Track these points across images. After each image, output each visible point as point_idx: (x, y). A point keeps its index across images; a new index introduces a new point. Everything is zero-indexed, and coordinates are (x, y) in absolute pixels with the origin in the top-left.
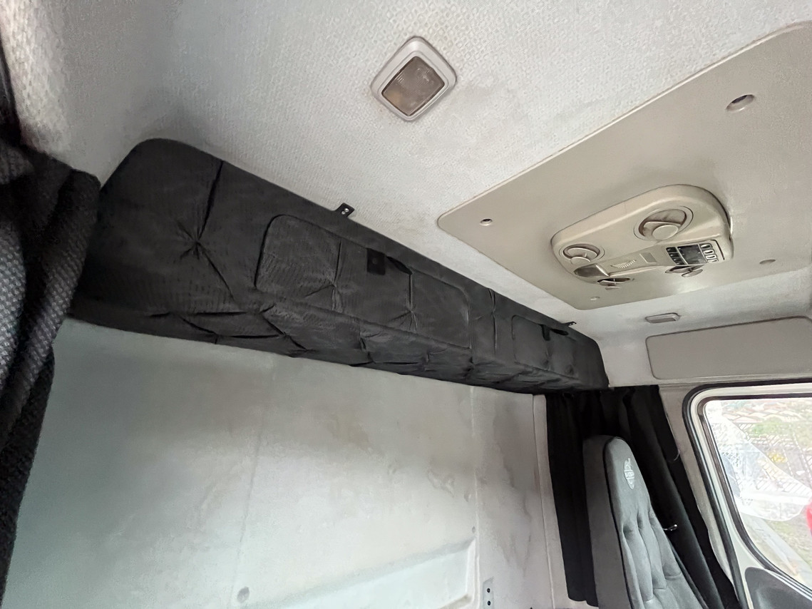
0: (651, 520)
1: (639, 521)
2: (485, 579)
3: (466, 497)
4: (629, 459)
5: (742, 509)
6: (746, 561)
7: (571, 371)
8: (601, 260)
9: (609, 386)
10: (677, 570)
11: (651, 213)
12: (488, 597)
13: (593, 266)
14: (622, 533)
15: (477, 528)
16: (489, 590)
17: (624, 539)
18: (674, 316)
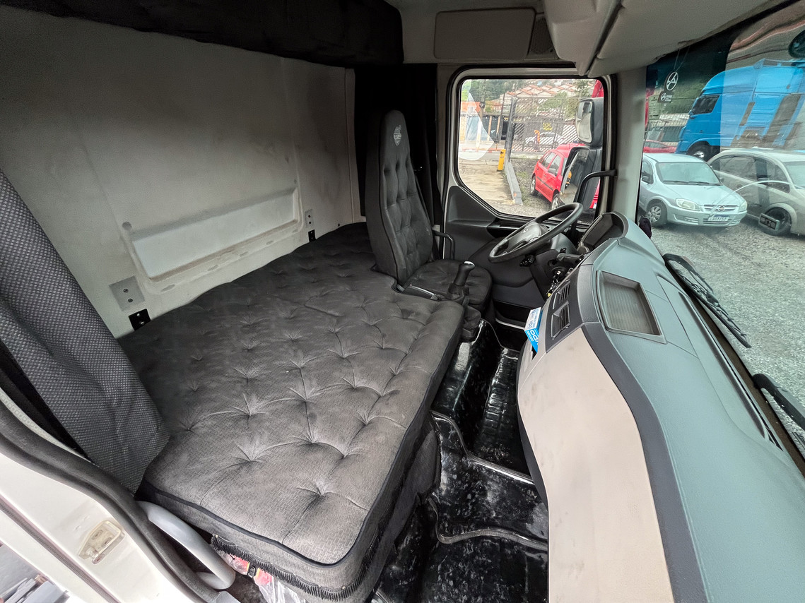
0: (407, 165)
1: (398, 165)
2: (305, 210)
3: (287, 160)
5: (461, 155)
6: (453, 182)
7: (367, 48)
9: (404, 62)
10: (415, 190)
12: (309, 220)
14: (383, 172)
15: (298, 181)
16: (309, 216)
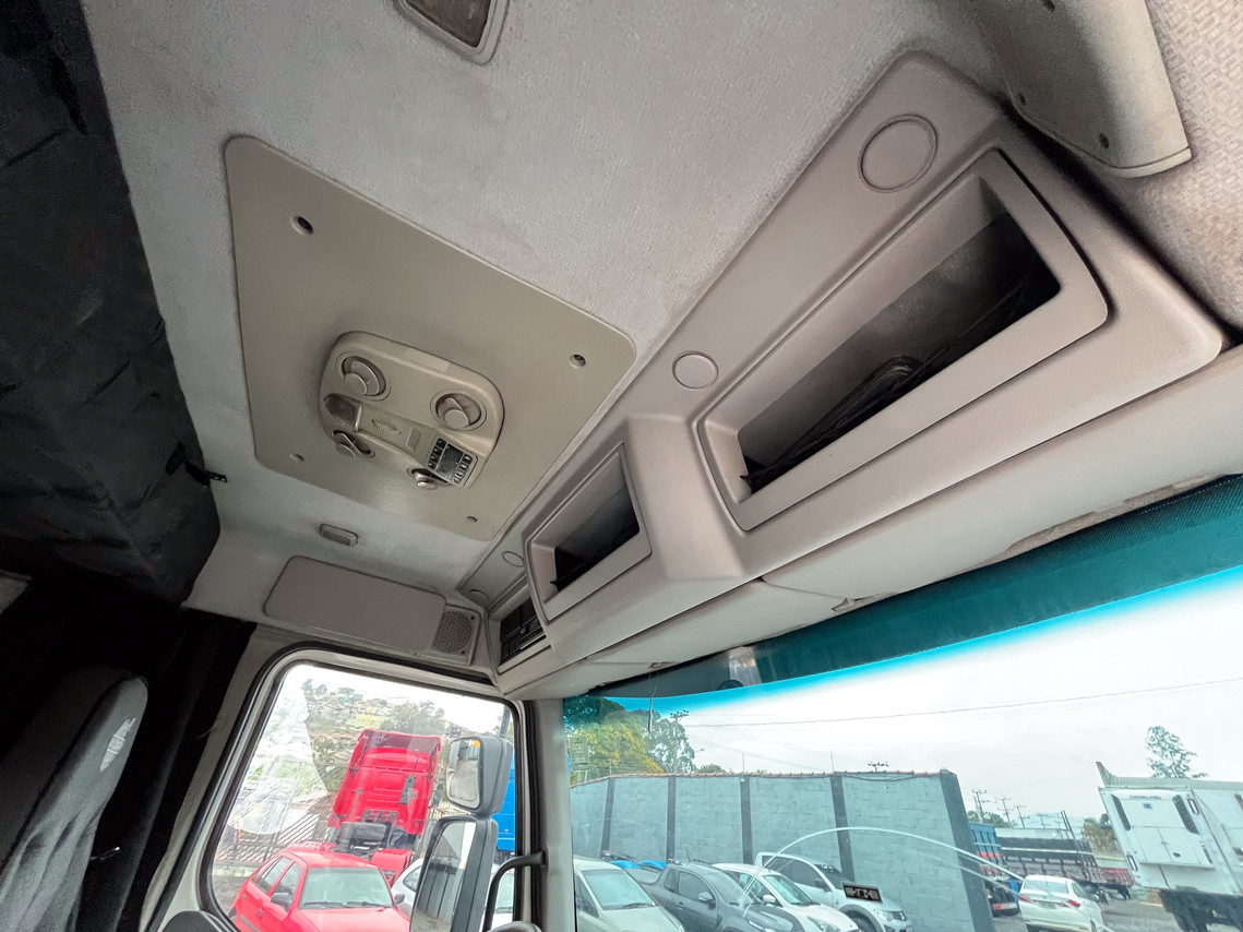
0: (83, 836)
1: (66, 833)
4: (134, 720)
7: (156, 547)
8: (373, 404)
9: (184, 603)
11: (461, 392)
13: (355, 404)
14: (23, 846)
17: (18, 858)
18: (353, 538)
